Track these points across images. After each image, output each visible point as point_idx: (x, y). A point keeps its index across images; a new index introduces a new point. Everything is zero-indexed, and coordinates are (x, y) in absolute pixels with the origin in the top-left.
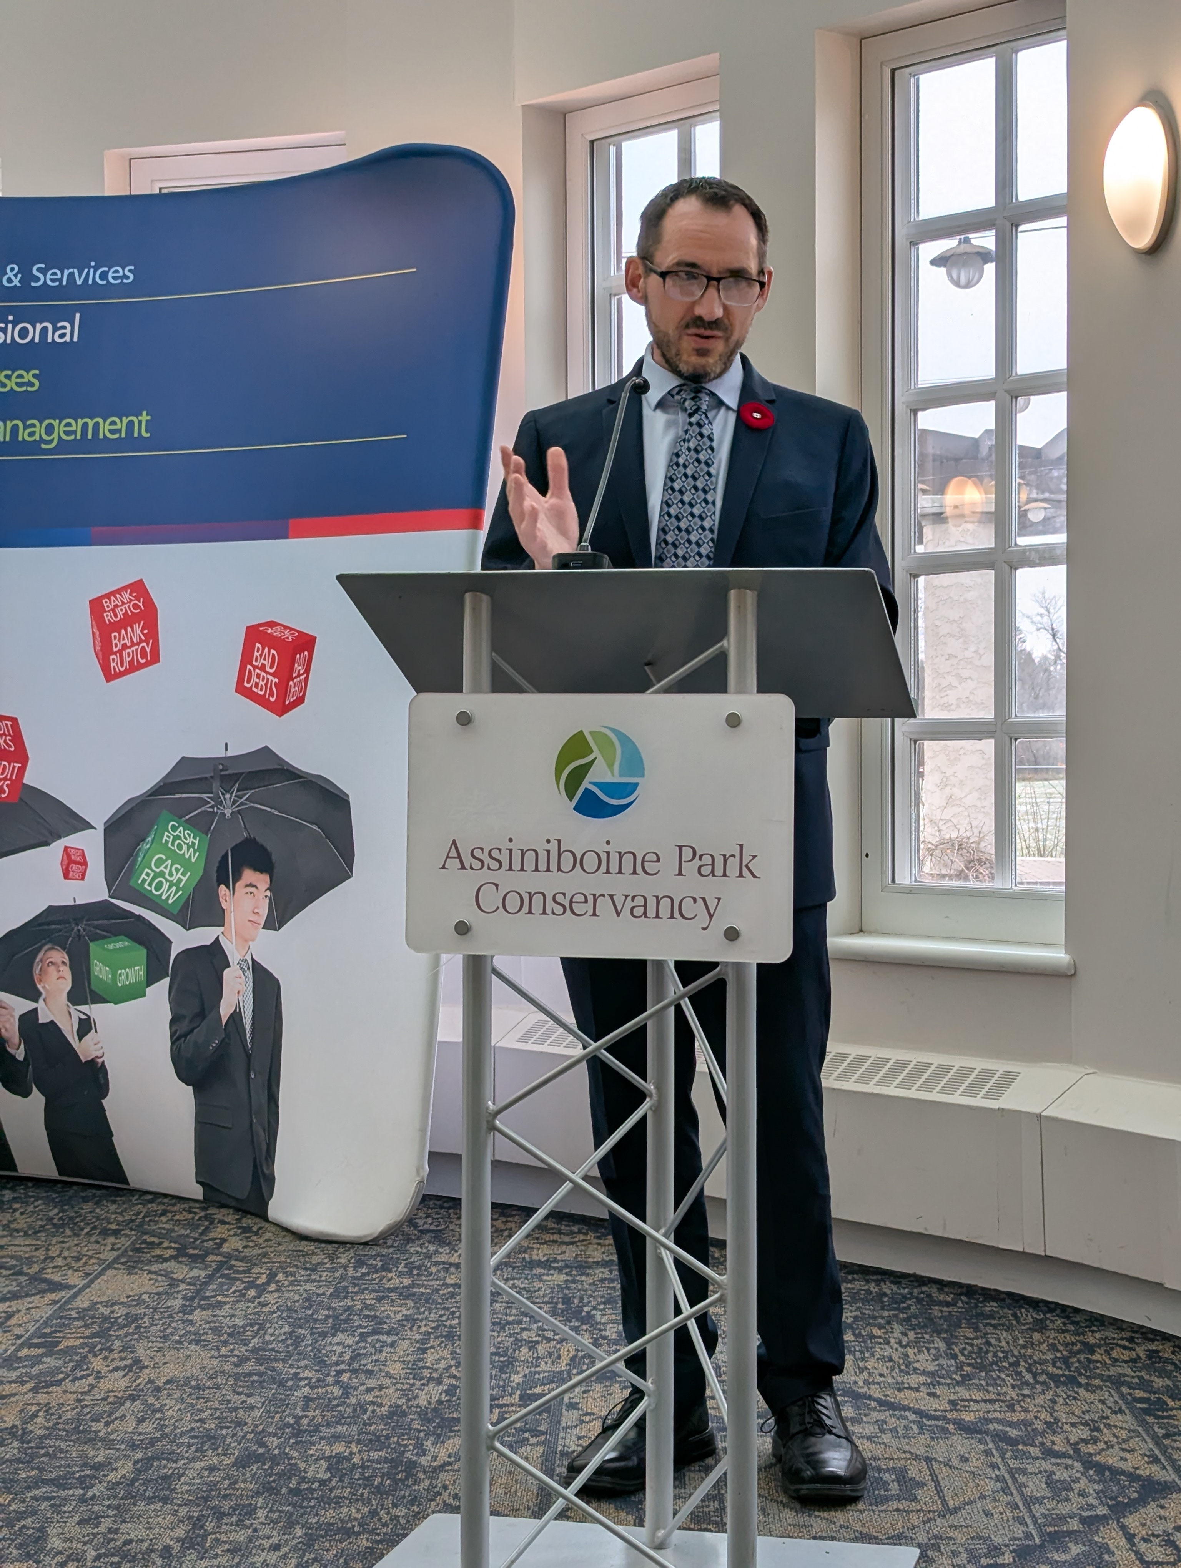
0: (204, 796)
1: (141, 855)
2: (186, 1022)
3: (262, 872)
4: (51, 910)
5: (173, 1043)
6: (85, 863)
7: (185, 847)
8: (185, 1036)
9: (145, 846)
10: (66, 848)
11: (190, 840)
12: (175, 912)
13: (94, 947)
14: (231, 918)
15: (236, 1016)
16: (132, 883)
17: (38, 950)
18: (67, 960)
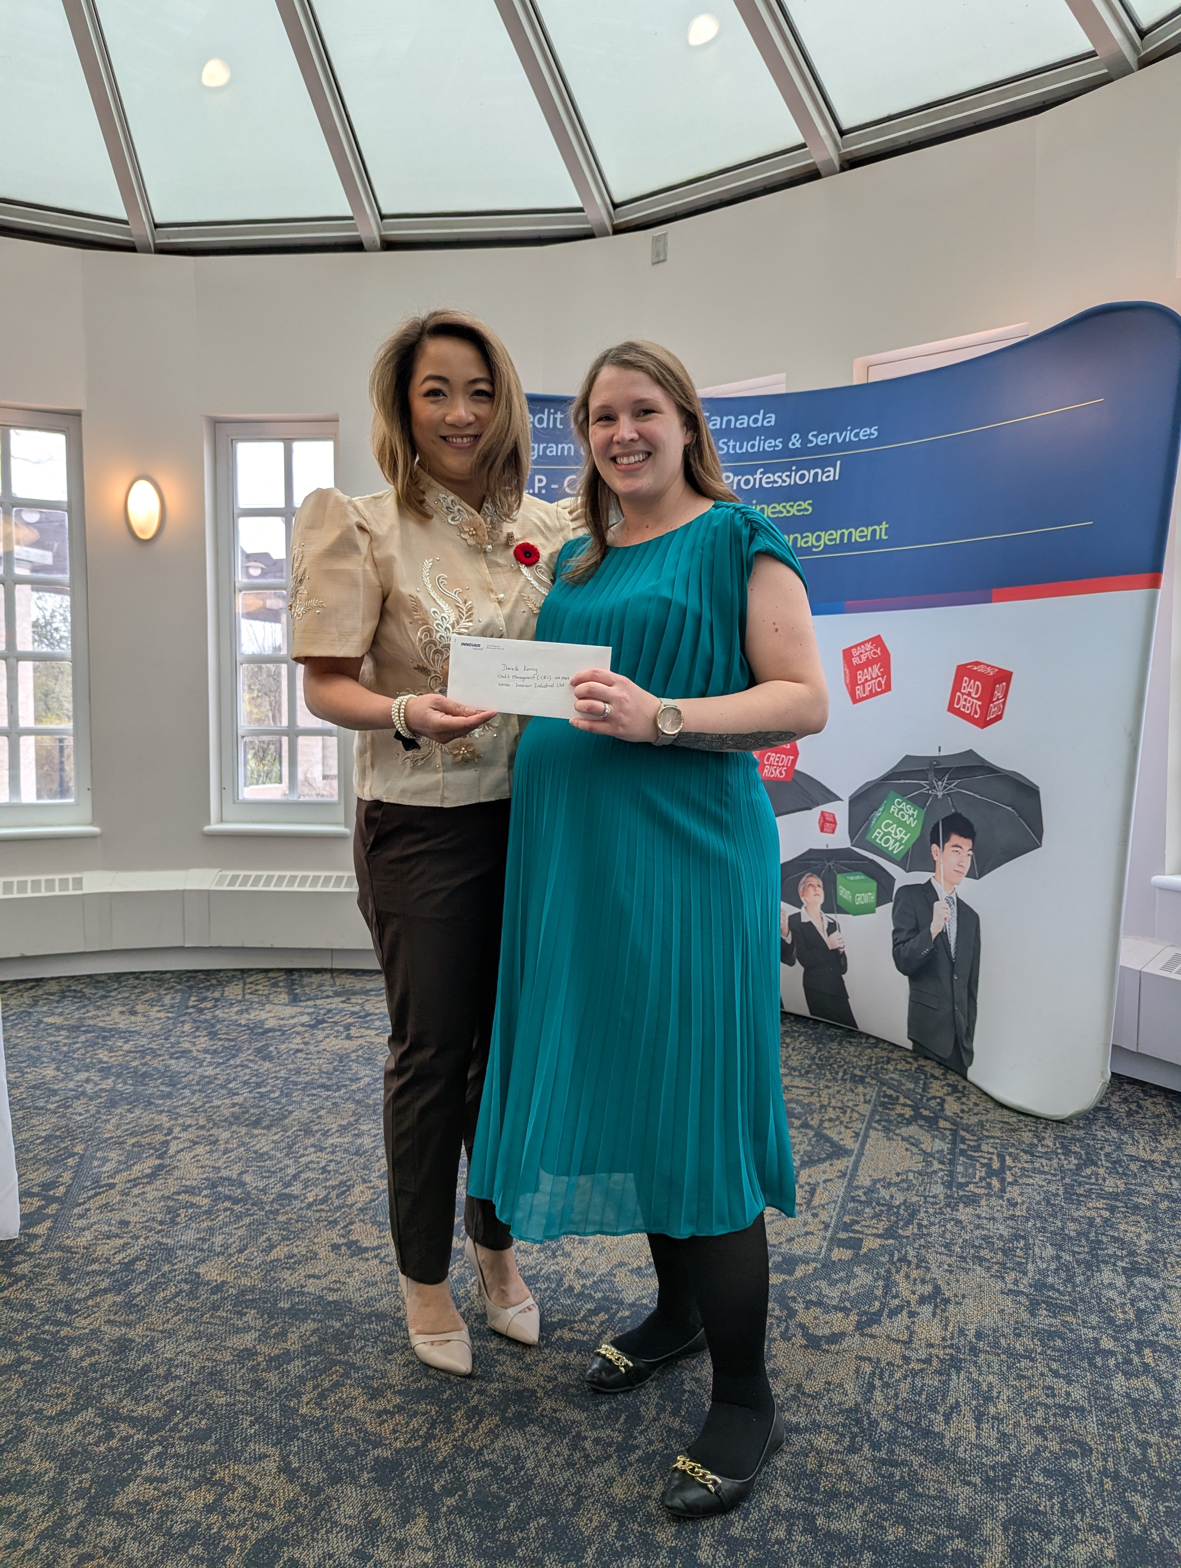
0: (922, 782)
1: (874, 820)
2: (905, 933)
3: (966, 837)
4: (811, 851)
5: (894, 946)
6: (835, 823)
7: (907, 817)
8: (904, 942)
9: (878, 814)
10: (822, 813)
11: (911, 812)
12: (898, 859)
13: (840, 878)
14: (941, 866)
15: (943, 935)
16: (867, 838)
17: (802, 876)
18: (821, 883)
